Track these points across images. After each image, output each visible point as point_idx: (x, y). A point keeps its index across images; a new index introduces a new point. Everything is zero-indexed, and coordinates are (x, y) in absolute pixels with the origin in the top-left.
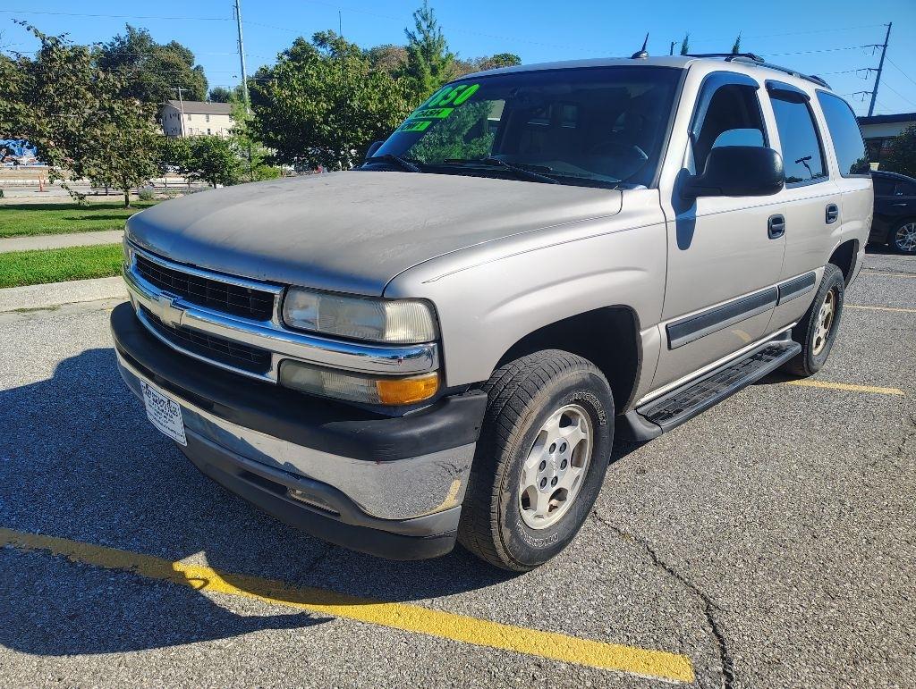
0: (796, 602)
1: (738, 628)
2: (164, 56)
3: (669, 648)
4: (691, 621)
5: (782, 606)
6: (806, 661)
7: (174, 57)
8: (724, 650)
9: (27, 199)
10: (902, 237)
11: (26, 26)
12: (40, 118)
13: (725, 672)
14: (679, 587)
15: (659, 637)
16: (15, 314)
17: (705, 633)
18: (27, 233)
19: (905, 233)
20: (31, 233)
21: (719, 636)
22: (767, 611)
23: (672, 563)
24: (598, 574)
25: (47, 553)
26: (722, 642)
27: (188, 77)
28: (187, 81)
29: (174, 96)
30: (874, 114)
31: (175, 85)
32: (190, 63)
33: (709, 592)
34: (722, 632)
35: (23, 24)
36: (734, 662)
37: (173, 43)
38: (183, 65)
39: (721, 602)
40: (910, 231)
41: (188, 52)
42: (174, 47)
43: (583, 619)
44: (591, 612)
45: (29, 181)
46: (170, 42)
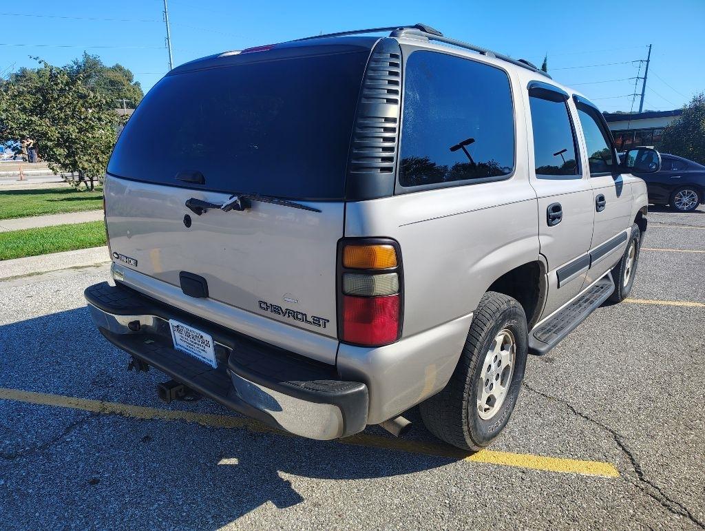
0: (669, 432)
1: (636, 447)
2: (111, 75)
3: (599, 460)
4: (606, 443)
5: (660, 434)
6: (684, 464)
7: (118, 77)
8: (632, 460)
9: (11, 186)
10: (679, 200)
11: (38, 60)
12: (49, 127)
13: (637, 472)
14: (594, 426)
15: (592, 454)
16: (72, 270)
17: (619, 451)
18: (51, 212)
19: (681, 197)
20: (53, 212)
21: (627, 452)
22: (652, 437)
23: (586, 413)
24: (541, 421)
25: (183, 421)
26: (630, 455)
27: (130, 91)
28: (128, 95)
29: (119, 105)
30: (643, 111)
31: (119, 97)
32: (130, 80)
33: (614, 428)
34: (628, 450)
35: (36, 59)
36: (641, 465)
37: (118, 66)
38: (125, 82)
39: (623, 433)
40: (684, 195)
41: (128, 71)
42: (118, 68)
43: (541, 446)
44: (544, 442)
45: (11, 173)
46: (114, 64)
